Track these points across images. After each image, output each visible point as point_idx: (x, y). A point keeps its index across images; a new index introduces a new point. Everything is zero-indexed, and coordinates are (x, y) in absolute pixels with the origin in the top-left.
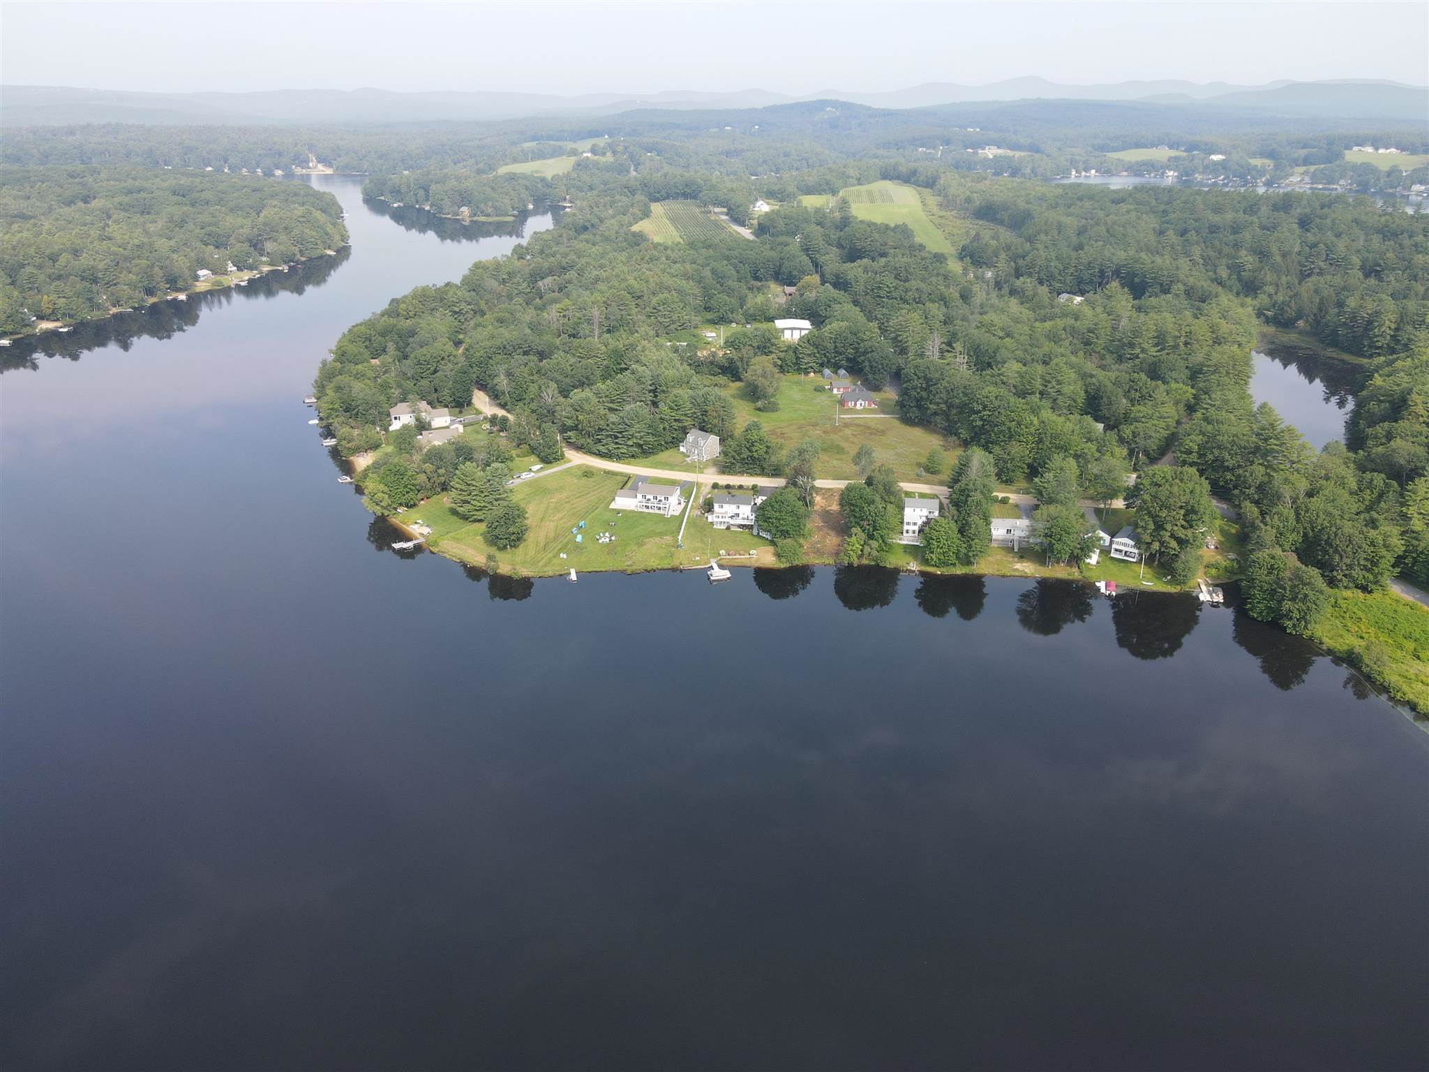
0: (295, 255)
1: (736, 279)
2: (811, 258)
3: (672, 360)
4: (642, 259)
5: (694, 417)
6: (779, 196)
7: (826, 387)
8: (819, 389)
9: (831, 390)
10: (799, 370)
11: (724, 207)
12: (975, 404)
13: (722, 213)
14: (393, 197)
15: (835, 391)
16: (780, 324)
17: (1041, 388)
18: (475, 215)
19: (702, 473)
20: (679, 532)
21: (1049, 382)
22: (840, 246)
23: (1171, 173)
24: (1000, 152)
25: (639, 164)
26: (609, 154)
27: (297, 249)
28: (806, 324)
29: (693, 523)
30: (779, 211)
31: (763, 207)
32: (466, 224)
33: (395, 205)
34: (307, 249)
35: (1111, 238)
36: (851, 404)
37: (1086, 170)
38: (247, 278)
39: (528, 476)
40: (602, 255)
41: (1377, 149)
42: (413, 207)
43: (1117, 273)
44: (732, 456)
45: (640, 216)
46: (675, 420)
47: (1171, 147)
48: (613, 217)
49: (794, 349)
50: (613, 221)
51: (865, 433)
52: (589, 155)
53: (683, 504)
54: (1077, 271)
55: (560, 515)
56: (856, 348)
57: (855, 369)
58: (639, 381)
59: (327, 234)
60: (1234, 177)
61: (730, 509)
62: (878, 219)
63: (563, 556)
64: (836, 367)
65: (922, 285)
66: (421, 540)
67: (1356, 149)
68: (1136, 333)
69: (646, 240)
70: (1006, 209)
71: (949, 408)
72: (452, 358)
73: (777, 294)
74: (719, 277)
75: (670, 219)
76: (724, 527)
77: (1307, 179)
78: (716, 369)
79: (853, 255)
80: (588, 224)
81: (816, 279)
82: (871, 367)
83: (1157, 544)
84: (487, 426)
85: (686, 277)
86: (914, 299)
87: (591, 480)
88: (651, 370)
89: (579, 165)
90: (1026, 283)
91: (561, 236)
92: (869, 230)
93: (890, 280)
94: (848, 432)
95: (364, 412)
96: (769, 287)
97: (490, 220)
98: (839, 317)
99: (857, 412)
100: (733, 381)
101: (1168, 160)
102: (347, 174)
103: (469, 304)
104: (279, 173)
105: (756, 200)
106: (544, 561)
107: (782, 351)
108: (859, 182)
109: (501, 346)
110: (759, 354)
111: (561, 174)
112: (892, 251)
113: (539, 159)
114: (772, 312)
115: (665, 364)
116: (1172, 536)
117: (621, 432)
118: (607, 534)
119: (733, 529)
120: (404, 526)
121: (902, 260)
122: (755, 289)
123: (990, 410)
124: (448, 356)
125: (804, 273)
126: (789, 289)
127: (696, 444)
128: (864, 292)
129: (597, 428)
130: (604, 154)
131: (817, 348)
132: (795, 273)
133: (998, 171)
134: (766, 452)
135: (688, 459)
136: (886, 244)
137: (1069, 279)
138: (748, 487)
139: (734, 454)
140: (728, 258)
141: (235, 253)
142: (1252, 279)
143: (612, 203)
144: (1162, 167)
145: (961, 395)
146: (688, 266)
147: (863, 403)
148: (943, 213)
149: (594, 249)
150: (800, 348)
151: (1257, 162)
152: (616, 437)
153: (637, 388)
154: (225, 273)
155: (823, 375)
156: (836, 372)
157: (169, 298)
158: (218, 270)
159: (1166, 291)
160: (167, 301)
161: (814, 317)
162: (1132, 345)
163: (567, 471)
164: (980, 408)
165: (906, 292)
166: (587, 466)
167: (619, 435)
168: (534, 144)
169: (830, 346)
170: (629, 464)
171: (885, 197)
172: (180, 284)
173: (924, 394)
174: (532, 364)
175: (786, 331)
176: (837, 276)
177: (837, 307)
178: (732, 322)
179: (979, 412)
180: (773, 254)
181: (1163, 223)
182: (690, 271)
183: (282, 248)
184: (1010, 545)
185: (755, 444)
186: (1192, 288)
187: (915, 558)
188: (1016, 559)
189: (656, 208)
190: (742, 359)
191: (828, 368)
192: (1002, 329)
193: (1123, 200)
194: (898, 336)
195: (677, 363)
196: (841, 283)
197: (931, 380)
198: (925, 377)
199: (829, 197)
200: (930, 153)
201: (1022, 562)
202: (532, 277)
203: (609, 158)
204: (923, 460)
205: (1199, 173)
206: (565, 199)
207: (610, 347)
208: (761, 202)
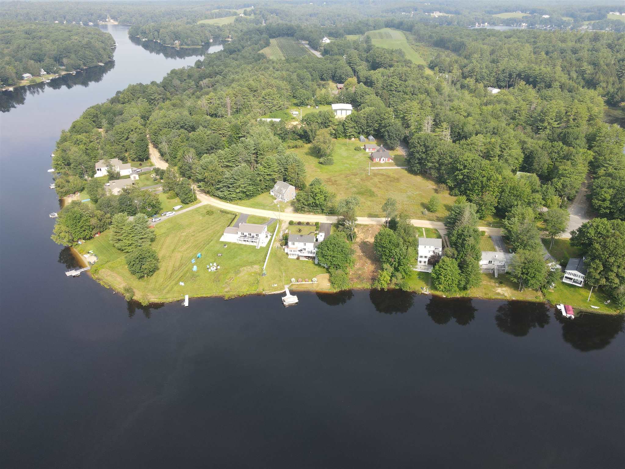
0: (80, 66)
1: (311, 80)
2: (352, 68)
3: (268, 133)
4: (260, 68)
5: (279, 172)
6: (335, 35)
7: (362, 147)
8: (357, 149)
9: (365, 149)
10: (346, 136)
11: (307, 40)
12: (458, 165)
13: (306, 44)
14: (142, 35)
15: (367, 150)
16: (335, 106)
17: (500, 153)
18: (182, 45)
19: (283, 211)
20: (265, 262)
21: (505, 149)
22: (367, 61)
23: (524, 24)
24: (441, 14)
25: (267, 20)
26: (252, 15)
27: (82, 62)
28: (349, 106)
29: (274, 254)
30: (335, 42)
31: (326, 41)
32: (178, 49)
33: (144, 40)
34: (87, 62)
35: (511, 56)
36: (377, 160)
37: (483, 23)
38: (51, 78)
39: (170, 215)
40: (238, 66)
41: (621, 13)
42: (152, 41)
43: (519, 75)
44: (302, 203)
45: (264, 45)
46: (268, 175)
47: (522, 12)
48: (250, 45)
49: (343, 124)
50: (249, 48)
51: (387, 180)
52: (243, 15)
53: (269, 237)
54: (496, 75)
55: (185, 247)
56: (380, 123)
57: (379, 136)
58: (246, 148)
59: (100, 54)
60: (555, 26)
61: (299, 245)
62: (386, 47)
63: (182, 284)
64: (367, 135)
65: (415, 84)
66: (88, 268)
67: (611, 13)
68: (544, 113)
69: (265, 58)
70: (450, 41)
71: (440, 165)
72: (137, 130)
73: (333, 89)
74: (301, 79)
75: (279, 47)
76: (295, 257)
77: (591, 27)
78: (296, 136)
79: (374, 66)
80: (236, 50)
81: (354, 80)
82: (389, 135)
83: (604, 280)
84: (153, 175)
85: (283, 78)
86: (411, 92)
87: (212, 217)
88: (254, 141)
89: (237, 20)
90: (470, 81)
91: (221, 56)
92: (383, 52)
93: (397, 81)
94: (376, 180)
95: (75, 167)
96: (329, 84)
97: (190, 47)
98: (369, 104)
99: (381, 165)
100: (306, 143)
101: (522, 18)
102: (124, 24)
103: (160, 94)
104: (91, 24)
105: (324, 37)
106: (168, 288)
107: (335, 125)
108: (375, 28)
109: (167, 123)
110: (322, 127)
111: (227, 24)
112: (396, 64)
113: (219, 17)
114: (331, 99)
115: (263, 136)
116: (617, 276)
117: (231, 184)
118: (215, 264)
119: (301, 259)
120: (80, 255)
121: (402, 69)
122: (321, 86)
123: (468, 169)
124: (136, 129)
125: (347, 76)
126: (341, 86)
127: (280, 191)
128: (382, 87)
129: (217, 180)
130: (250, 15)
131: (356, 123)
132: (343, 76)
133: (441, 23)
134: (325, 200)
135: (275, 201)
136: (392, 60)
137: (492, 79)
138: (313, 224)
139: (304, 201)
140: (306, 68)
141: (45, 64)
142: (590, 78)
143: (250, 39)
144: (520, 21)
145: (448, 158)
146: (284, 73)
147: (385, 159)
148: (418, 44)
149: (234, 63)
150: (346, 123)
151: (565, 19)
152: (229, 187)
153: (245, 152)
154: (39, 75)
155: (360, 140)
156: (367, 138)
157: (4, 89)
158: (36, 74)
159: (549, 86)
160: (3, 92)
161: (354, 102)
162: (542, 121)
163: (197, 210)
164: (462, 167)
165: (406, 88)
166: (211, 207)
167: (230, 186)
168: (218, 10)
169: (364, 122)
170: (237, 204)
171: (389, 36)
172: (10, 82)
173: (424, 156)
174: (182, 135)
175: (338, 111)
176: (367, 78)
177: (367, 97)
178: (308, 105)
179: (461, 170)
180: (331, 66)
181: (535, 48)
182: (285, 76)
183: (72, 62)
184: (491, 272)
185: (317, 195)
186: (563, 84)
187: (427, 283)
188: (497, 285)
189: (273, 41)
190: (312, 131)
191: (362, 135)
192: (466, 111)
193: (510, 37)
194: (405, 116)
195: (271, 135)
196: (369, 83)
197: (428, 147)
198: (425, 145)
199: (360, 35)
200: (407, 15)
201: (501, 287)
202: (200, 78)
203: (253, 17)
204: (426, 201)
205: (538, 24)
206: (229, 37)
207: (233, 123)
208: (326, 38)
